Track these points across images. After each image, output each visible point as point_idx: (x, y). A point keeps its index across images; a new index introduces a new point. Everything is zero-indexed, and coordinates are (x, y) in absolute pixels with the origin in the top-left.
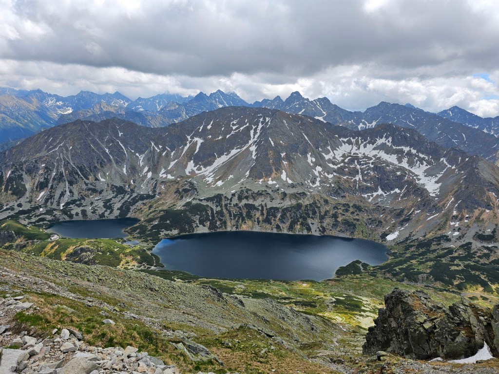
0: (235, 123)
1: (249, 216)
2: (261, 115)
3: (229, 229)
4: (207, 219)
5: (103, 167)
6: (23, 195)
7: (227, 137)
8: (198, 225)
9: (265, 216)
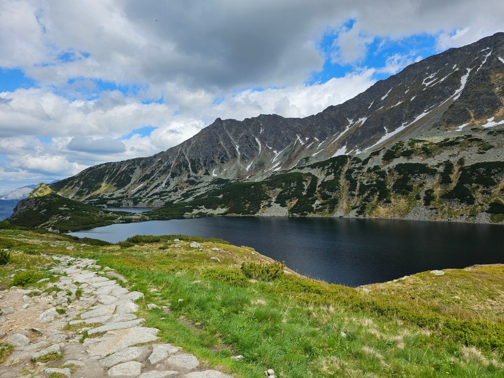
0: (431, 77)
1: (403, 188)
2: (488, 48)
3: (338, 214)
4: (297, 194)
5: (223, 163)
6: (123, 187)
7: (411, 100)
8: (272, 203)
9: (454, 184)
